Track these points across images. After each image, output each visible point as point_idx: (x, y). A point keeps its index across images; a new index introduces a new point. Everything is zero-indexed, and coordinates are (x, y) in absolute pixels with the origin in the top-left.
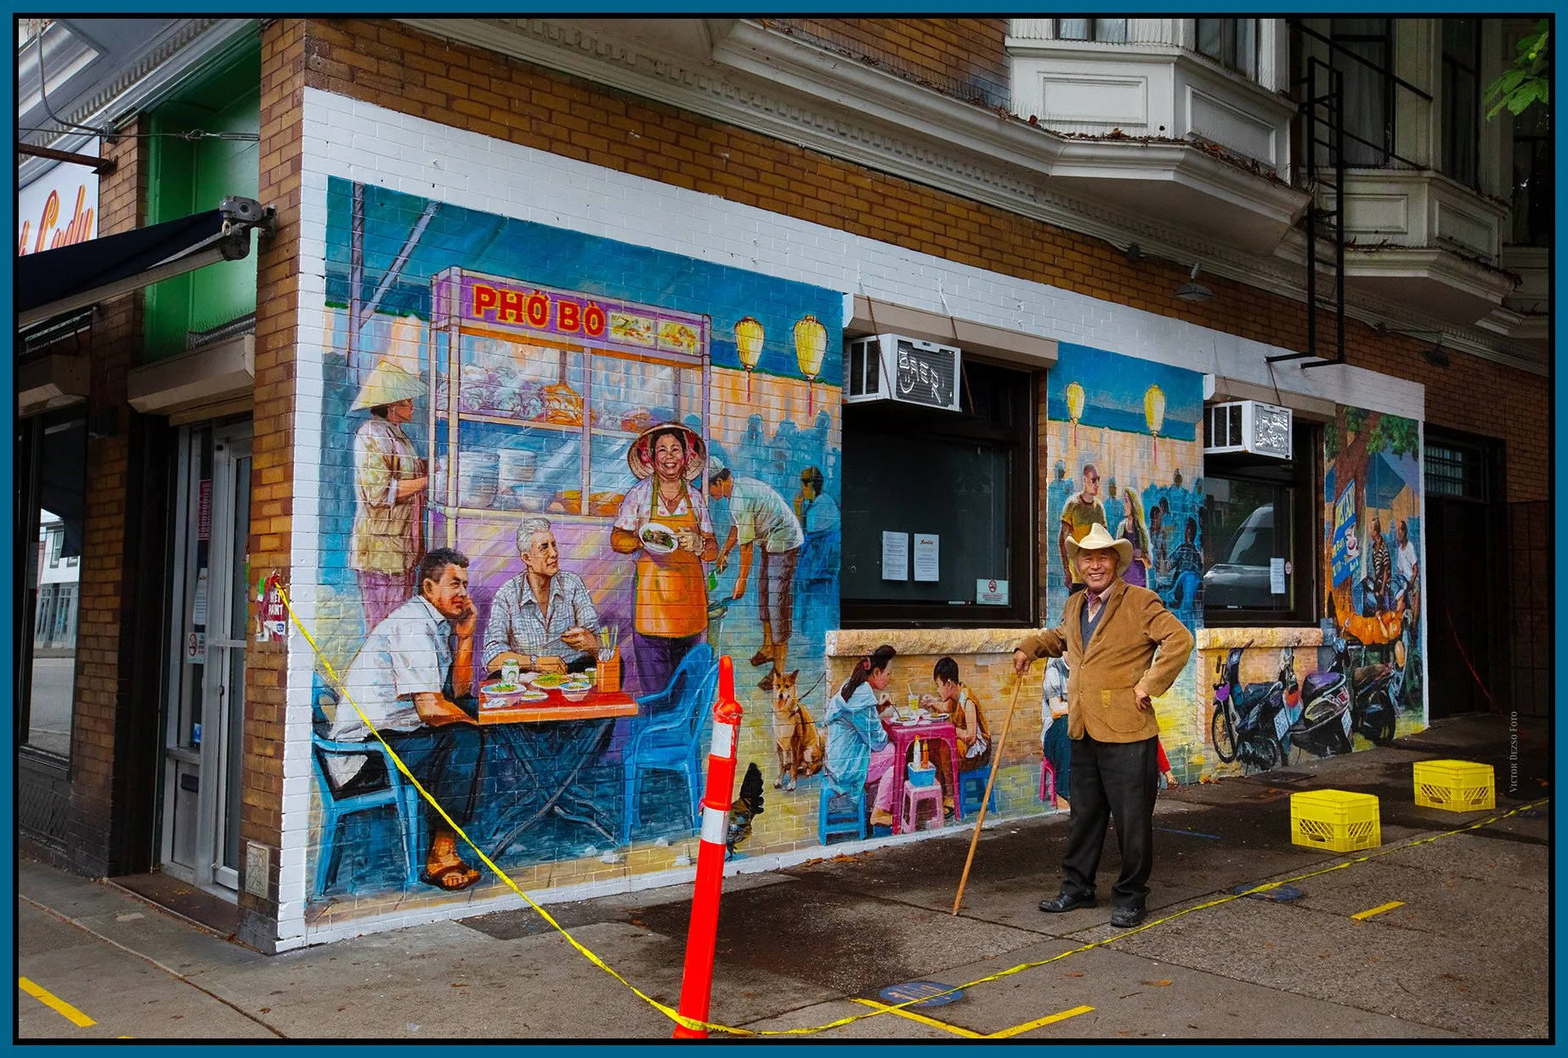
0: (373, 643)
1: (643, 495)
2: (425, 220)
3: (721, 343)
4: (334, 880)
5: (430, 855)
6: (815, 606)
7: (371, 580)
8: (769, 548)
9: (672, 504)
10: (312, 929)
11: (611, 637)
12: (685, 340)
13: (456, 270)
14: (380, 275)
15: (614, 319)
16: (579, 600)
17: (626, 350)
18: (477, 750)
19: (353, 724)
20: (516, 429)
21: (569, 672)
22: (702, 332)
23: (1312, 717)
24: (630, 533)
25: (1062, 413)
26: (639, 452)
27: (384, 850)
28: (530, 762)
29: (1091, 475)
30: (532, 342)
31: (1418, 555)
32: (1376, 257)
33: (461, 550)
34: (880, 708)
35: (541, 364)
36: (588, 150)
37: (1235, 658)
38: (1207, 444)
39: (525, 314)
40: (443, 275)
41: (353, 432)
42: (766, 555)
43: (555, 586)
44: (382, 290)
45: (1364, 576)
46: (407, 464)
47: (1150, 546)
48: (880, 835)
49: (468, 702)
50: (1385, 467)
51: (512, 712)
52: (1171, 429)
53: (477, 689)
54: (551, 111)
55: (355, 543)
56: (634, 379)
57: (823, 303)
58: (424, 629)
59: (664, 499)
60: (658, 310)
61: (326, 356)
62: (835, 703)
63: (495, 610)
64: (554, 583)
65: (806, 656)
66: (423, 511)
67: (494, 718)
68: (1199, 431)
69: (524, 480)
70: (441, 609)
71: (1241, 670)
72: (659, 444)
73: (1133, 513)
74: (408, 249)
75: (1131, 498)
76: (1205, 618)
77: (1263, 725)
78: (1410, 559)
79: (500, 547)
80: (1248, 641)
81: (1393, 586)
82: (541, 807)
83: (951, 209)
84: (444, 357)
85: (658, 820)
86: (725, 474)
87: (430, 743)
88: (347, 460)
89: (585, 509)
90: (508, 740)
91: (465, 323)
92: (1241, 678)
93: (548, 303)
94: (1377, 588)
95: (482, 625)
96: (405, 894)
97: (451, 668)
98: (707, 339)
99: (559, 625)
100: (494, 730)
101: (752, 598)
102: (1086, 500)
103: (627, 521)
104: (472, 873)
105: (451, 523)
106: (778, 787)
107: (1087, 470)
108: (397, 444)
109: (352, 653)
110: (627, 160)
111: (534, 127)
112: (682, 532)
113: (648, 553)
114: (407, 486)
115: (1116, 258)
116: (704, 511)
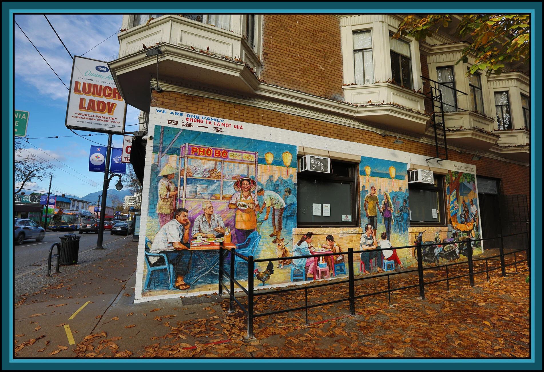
0: (162, 230)
1: (238, 195)
2: (180, 133)
3: (261, 158)
4: (149, 286)
5: (176, 281)
6: (289, 222)
7: (162, 215)
8: (275, 208)
9: (246, 197)
10: (144, 298)
11: (228, 229)
12: (250, 158)
13: (187, 144)
14: (167, 146)
15: (230, 154)
16: (219, 220)
17: (234, 161)
18: (190, 256)
19: (156, 249)
20: (202, 180)
21: (216, 238)
22: (255, 156)
23: (446, 250)
24: (234, 204)
25: (364, 173)
26: (237, 185)
27: (163, 280)
28: (205, 260)
29: (373, 189)
30: (207, 160)
31: (477, 208)
32: (455, 133)
33: (186, 208)
34: (309, 248)
35: (210, 165)
36: (224, 116)
37: (421, 235)
38: (409, 180)
39: (205, 154)
40: (184, 145)
41: (158, 181)
42: (274, 209)
43: (212, 217)
44: (167, 149)
45: (460, 213)
46: (172, 187)
47: (393, 207)
48: (309, 280)
49: (188, 245)
50: (465, 186)
51: (200, 247)
52: (397, 177)
53: (190, 242)
54: (214, 108)
55: (158, 207)
56: (236, 167)
57: (291, 149)
58: (176, 227)
59: (244, 196)
60: (243, 151)
61: (152, 164)
62: (296, 246)
63: (195, 223)
64: (212, 216)
65: (287, 234)
66: (176, 200)
67: (195, 249)
68: (406, 177)
69: (204, 192)
70: (180, 222)
71: (423, 238)
72: (243, 182)
73: (387, 198)
74: (175, 140)
75: (386, 195)
76: (411, 224)
77: (430, 252)
78: (475, 209)
79: (197, 208)
80: (424, 230)
81: (470, 216)
82: (208, 271)
83: (328, 126)
84: (183, 163)
85: (242, 275)
86: (262, 190)
87: (177, 254)
88: (157, 187)
89: (221, 199)
90: (199, 254)
91: (189, 156)
92: (423, 240)
93: (212, 151)
94: (465, 216)
95: (192, 226)
96: (169, 290)
97: (183, 236)
98: (257, 158)
99: (213, 226)
100: (194, 251)
101: (270, 220)
102: (372, 195)
103: (233, 201)
104: (188, 286)
105: (184, 202)
106: (278, 267)
107: (372, 187)
108: (170, 184)
109: (156, 232)
110: (234, 118)
111: (209, 112)
112: (249, 204)
113: (239, 209)
114: (172, 193)
115: (379, 136)
116: (256, 199)
